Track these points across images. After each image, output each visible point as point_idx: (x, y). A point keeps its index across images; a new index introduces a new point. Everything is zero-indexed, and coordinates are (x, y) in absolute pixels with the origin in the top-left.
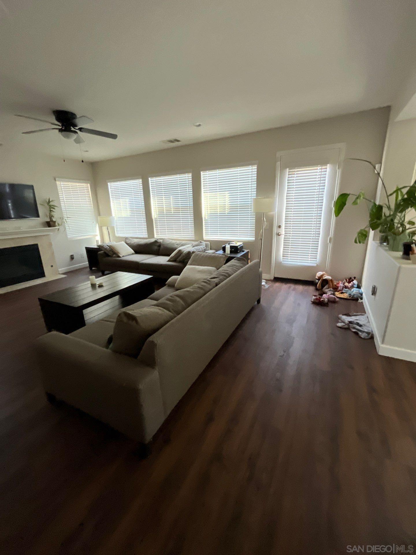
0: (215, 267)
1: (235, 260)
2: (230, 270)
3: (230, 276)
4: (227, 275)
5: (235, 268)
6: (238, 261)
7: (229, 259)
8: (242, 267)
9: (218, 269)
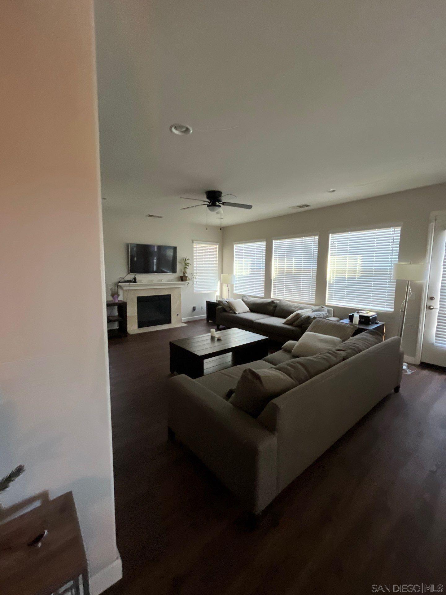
0: (340, 338)
1: (366, 333)
2: (360, 345)
3: (360, 351)
4: (357, 350)
5: (367, 342)
6: (372, 336)
7: (358, 331)
8: (376, 344)
9: (344, 341)
